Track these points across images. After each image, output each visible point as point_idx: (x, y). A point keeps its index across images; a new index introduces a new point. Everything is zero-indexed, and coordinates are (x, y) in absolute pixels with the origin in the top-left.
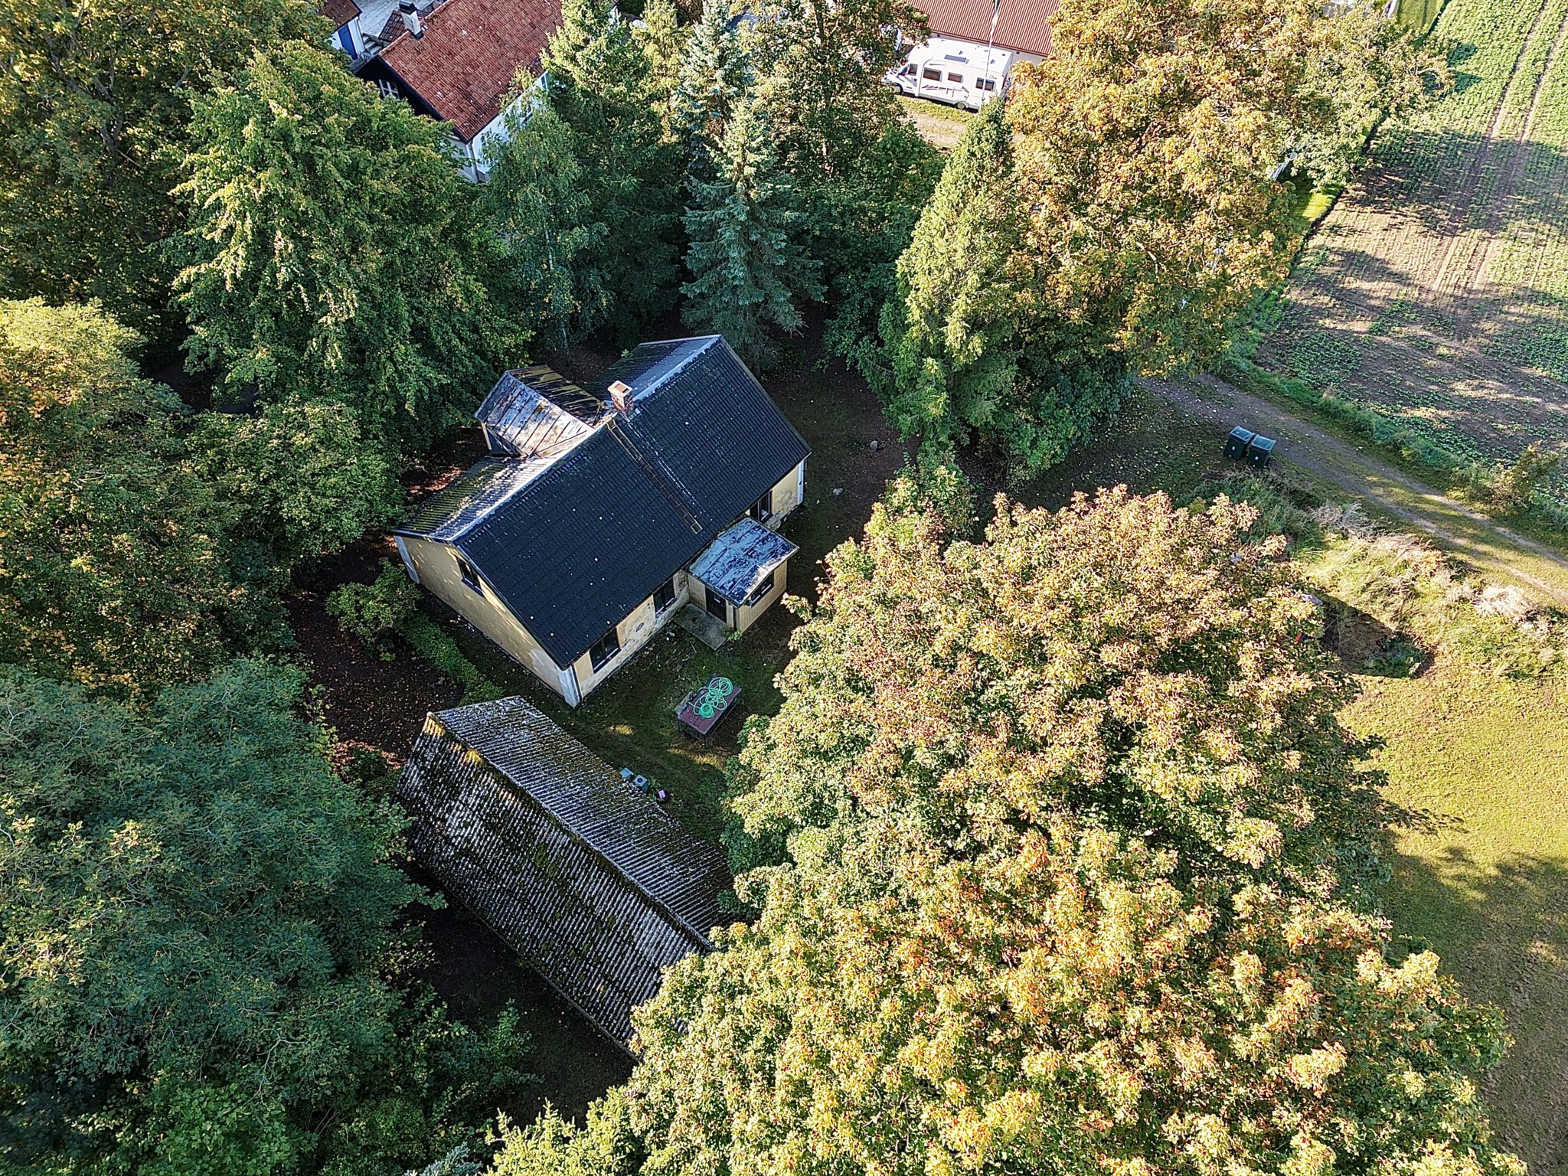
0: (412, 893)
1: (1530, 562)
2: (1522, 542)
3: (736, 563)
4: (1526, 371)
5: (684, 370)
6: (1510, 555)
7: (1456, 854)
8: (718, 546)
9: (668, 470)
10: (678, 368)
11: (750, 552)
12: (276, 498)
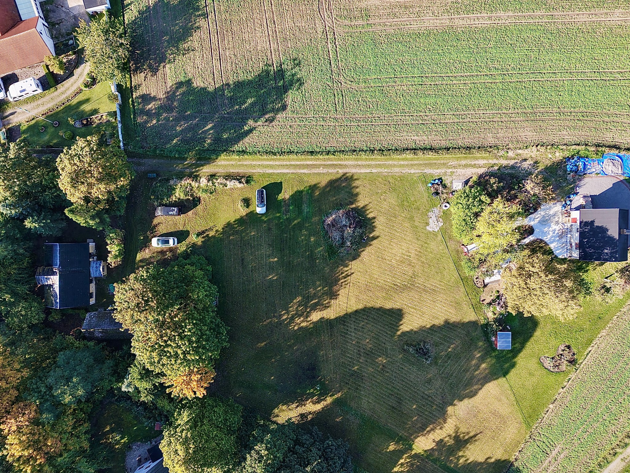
0: (101, 345)
1: (205, 167)
2: (202, 163)
3: (96, 271)
4: (187, 114)
5: (59, 254)
6: (202, 168)
7: (217, 231)
8: (91, 270)
9: (73, 269)
10: (58, 255)
11: (96, 267)
12: (30, 323)
